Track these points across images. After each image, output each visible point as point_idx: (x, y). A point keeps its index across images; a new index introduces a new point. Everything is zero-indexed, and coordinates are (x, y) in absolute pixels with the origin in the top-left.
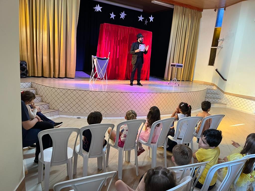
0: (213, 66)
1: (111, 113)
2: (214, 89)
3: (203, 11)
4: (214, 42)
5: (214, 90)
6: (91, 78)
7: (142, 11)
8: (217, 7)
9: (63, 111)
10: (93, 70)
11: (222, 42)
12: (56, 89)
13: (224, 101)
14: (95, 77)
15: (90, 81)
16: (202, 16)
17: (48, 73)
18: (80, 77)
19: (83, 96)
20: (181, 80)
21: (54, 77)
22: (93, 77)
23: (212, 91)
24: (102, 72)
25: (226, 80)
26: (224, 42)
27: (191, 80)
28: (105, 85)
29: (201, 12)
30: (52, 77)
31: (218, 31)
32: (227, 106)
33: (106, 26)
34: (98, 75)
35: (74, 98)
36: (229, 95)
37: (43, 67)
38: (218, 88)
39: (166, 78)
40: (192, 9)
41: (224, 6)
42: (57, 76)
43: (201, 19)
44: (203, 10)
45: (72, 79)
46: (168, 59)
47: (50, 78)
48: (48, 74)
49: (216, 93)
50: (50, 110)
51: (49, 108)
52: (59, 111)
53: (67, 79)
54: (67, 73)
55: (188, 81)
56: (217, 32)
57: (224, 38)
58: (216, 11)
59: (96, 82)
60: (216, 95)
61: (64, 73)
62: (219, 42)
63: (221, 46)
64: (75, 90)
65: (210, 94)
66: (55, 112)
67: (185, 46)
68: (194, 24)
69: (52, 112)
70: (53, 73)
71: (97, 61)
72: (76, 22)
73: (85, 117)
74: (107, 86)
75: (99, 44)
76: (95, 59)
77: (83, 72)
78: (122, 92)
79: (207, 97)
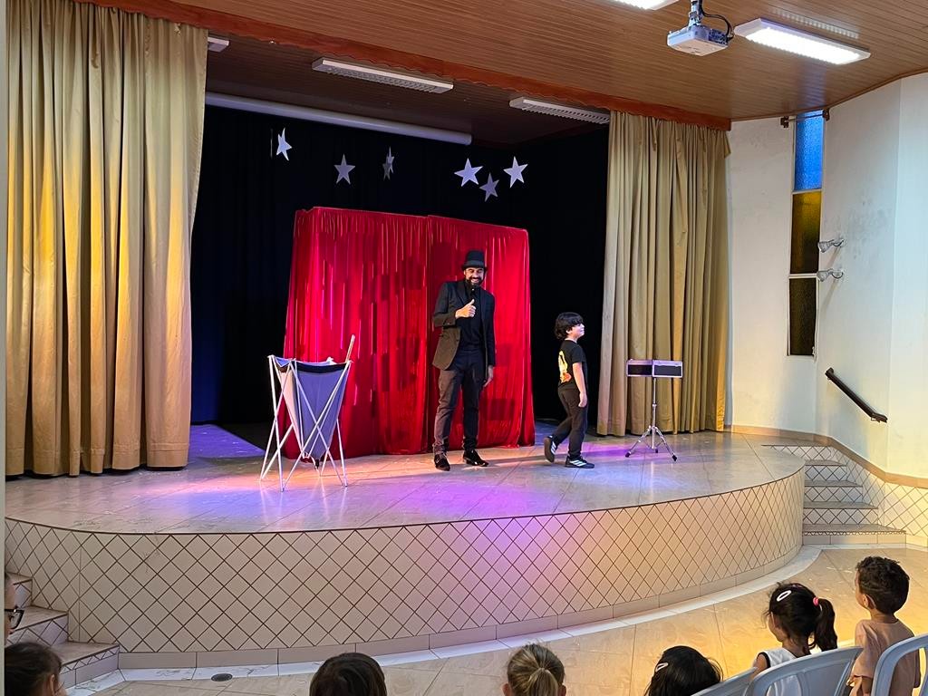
0: (811, 357)
1: (380, 636)
2: (835, 459)
3: (733, 128)
4: (800, 251)
5: (833, 469)
6: (270, 457)
7: (466, 140)
8: (792, 108)
9: (142, 647)
10: (276, 423)
11: (836, 252)
12: (105, 539)
13: (891, 515)
14: (290, 452)
15: (263, 475)
16: (732, 151)
17: (58, 453)
18: (208, 460)
19: (238, 560)
20: (676, 433)
21: (85, 472)
22: (278, 452)
23: (826, 472)
24: (319, 430)
25: (884, 419)
26: (843, 249)
27: (720, 427)
28: (333, 490)
29: (724, 131)
30: (75, 469)
31: (808, 204)
32: (910, 539)
33: (323, 219)
34: (302, 449)
35: (198, 574)
36: (908, 489)
37: (35, 427)
38: (853, 456)
39: (606, 425)
40: (687, 122)
41: (822, 101)
42: (98, 465)
43: (727, 159)
44: (733, 123)
45: (172, 473)
46: (607, 340)
47: (66, 474)
48: (58, 457)
49: (847, 480)
50: (73, 647)
51: (68, 641)
52: (122, 650)
53: (148, 473)
54: (150, 444)
55: (707, 430)
56: (806, 211)
57: (842, 234)
58: (786, 125)
59: (297, 473)
60: (847, 490)
61: (137, 445)
62: (823, 251)
63: (834, 269)
64: (198, 534)
65: (820, 490)
66: (100, 656)
67: (676, 280)
68: (704, 185)
69: (85, 661)
70: (78, 452)
71: (297, 380)
72: (190, 211)
73: (251, 667)
74: (345, 493)
75: (293, 296)
76: (285, 371)
77: (214, 427)
78: (427, 525)
79: (810, 505)
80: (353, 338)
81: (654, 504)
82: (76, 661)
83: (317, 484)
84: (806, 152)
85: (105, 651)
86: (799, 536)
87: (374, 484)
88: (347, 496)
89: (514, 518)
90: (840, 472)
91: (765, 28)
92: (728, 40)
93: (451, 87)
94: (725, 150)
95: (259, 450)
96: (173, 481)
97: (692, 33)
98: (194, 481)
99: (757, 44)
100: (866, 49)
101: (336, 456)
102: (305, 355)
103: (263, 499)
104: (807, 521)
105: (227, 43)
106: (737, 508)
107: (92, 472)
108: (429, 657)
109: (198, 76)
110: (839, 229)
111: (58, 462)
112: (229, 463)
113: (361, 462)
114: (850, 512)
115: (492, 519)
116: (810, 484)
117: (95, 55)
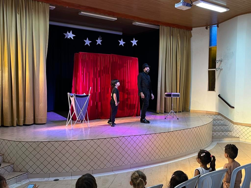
0: (214, 91)
1: (99, 168)
2: (221, 119)
3: (193, 30)
4: (211, 63)
5: (220, 121)
6: (68, 120)
7: (121, 34)
8: (209, 24)
9: (35, 172)
10: (70, 111)
11: (221, 63)
12: (23, 143)
13: (235, 133)
14: (74, 119)
15: (67, 125)
18: (52, 121)
19: (60, 148)
20: (178, 112)
21: (18, 125)
22: (71, 119)
23: (218, 122)
24: (82, 113)
25: (234, 108)
26: (223, 62)
28: (86, 129)
29: (191, 31)
30: (15, 124)
31: (213, 50)
32: (240, 139)
33: (82, 56)
34: (77, 118)
35: (49, 152)
36: (240, 126)
37: (4, 113)
38: (225, 118)
39: (159, 110)
40: (181, 28)
41: (216, 22)
42: (22, 123)
43: (191, 38)
44: (193, 28)
45: (42, 125)
46: (159, 88)
47: (13, 126)
48: (10, 121)
49: (224, 124)
50: (16, 173)
51: (14, 171)
52: (29, 173)
53: (35, 125)
54: (36, 117)
56: (212, 52)
57: (222, 58)
58: (207, 29)
59: (76, 125)
60: (224, 127)
61: (33, 117)
62: (217, 63)
63: (220, 67)
64: (49, 142)
65: (216, 127)
66: (23, 175)
67: (178, 71)
68: (185, 45)
69: (19, 176)
70: (16, 120)
71: (76, 99)
72: (46, 54)
73: (64, 177)
74: (89, 130)
75: (74, 77)
76: (72, 97)
77: (53, 112)
78: (112, 138)
79: (214, 131)
80: (91, 88)
81: (173, 131)
82: (17, 176)
83: (81, 127)
84: (213, 36)
85: (24, 173)
86: (211, 139)
87: (97, 127)
88: (90, 130)
89: (135, 136)
90: (222, 122)
91: (201, 2)
92: (191, 6)
93: (116, 19)
94: (191, 36)
95: (66, 118)
96: (42, 127)
97: (181, 4)
98: (48, 127)
99: (199, 7)
100: (228, 8)
101: (87, 120)
102: (78, 93)
103: (67, 132)
104: (213, 135)
105: (55, 7)
106: (195, 132)
107: (20, 125)
108: (112, 173)
109: (47, 17)
110: (222, 57)
111: (10, 122)
112: (57, 122)
113: (93, 121)
114: (225, 132)
115: (129, 136)
116: (214, 125)
117: (18, 11)
